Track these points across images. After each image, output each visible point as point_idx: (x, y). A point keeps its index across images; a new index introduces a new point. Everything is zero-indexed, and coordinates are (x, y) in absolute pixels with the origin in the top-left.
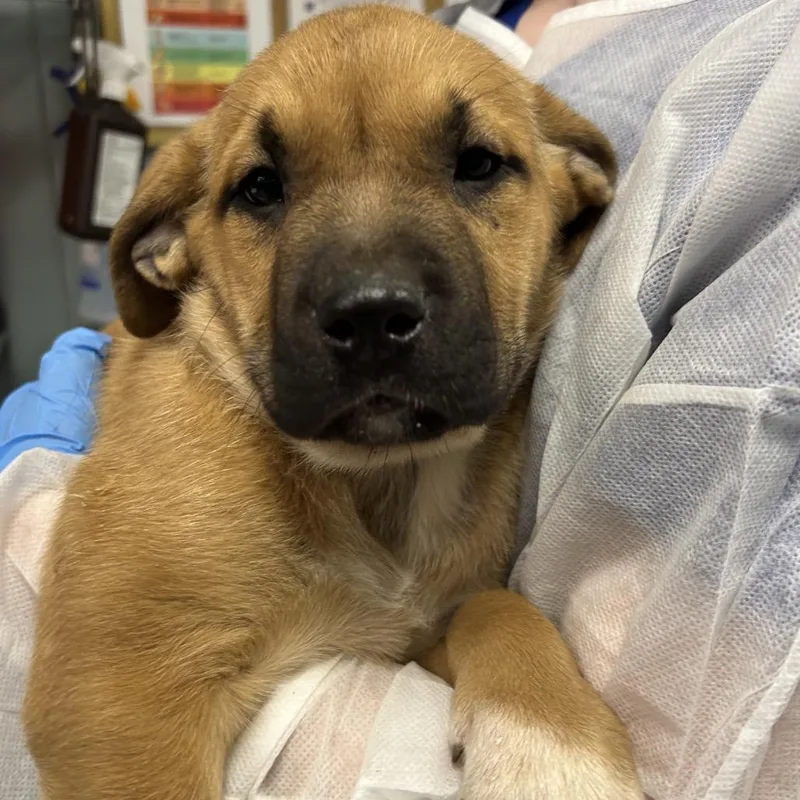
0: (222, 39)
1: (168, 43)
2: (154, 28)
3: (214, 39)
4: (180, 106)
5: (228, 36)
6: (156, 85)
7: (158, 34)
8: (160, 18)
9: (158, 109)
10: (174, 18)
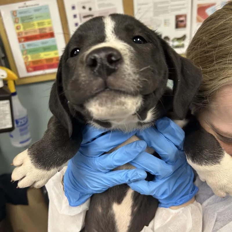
0: (46, 43)
1: (27, 48)
2: (21, 44)
3: (43, 43)
4: (36, 69)
5: (49, 41)
6: (25, 63)
7: (23, 45)
8: (23, 40)
9: (28, 71)
10: (27, 39)
